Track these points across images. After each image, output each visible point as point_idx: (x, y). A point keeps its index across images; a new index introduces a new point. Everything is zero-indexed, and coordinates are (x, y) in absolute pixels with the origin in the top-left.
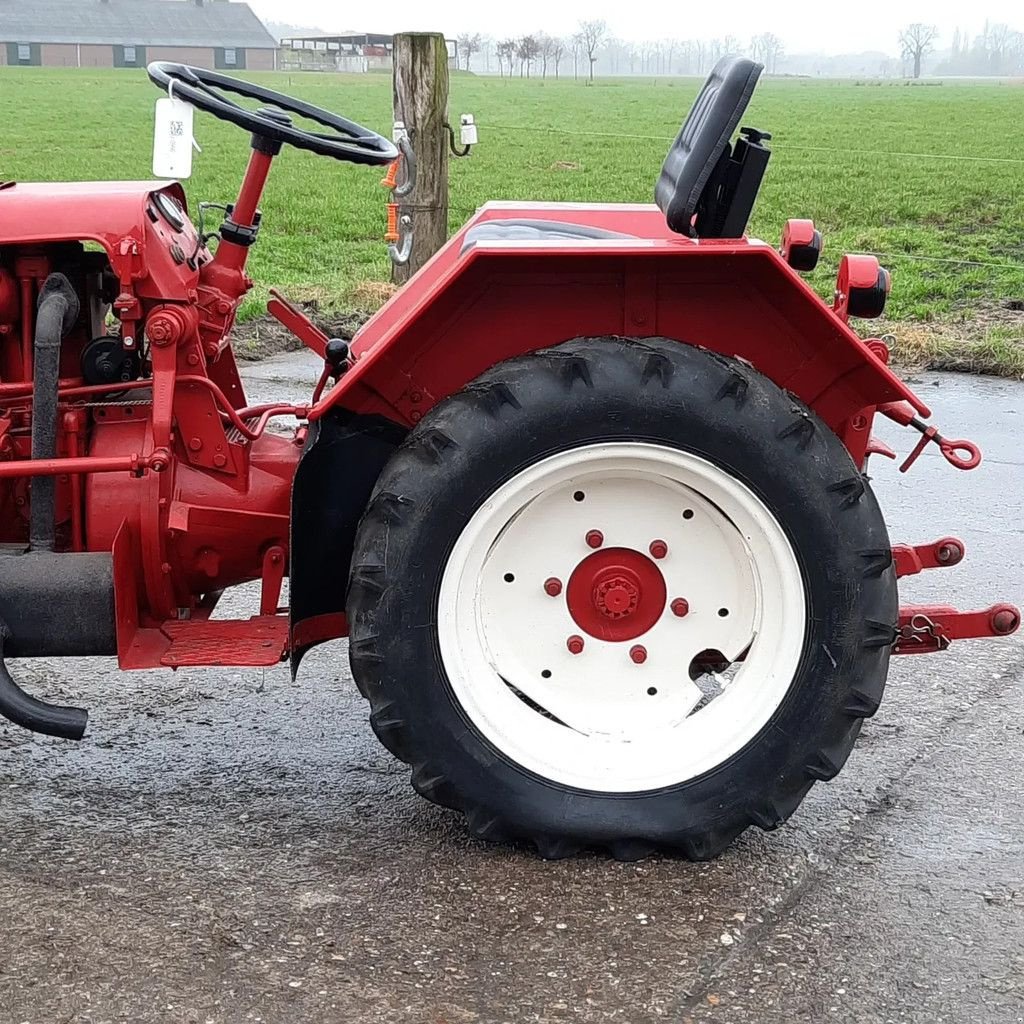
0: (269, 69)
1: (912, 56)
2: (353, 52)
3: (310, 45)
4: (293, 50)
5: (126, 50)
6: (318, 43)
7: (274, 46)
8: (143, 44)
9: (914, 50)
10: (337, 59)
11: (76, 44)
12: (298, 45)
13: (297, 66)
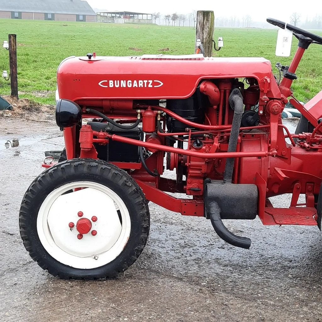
0: (93, 22)
1: (293, 22)
2: (120, 17)
3: (106, 15)
4: (101, 16)
5: (48, 15)
6: (108, 14)
7: (95, 15)
8: (54, 13)
9: (294, 21)
10: (115, 19)
11: (33, 13)
12: (102, 14)
13: (102, 21)
